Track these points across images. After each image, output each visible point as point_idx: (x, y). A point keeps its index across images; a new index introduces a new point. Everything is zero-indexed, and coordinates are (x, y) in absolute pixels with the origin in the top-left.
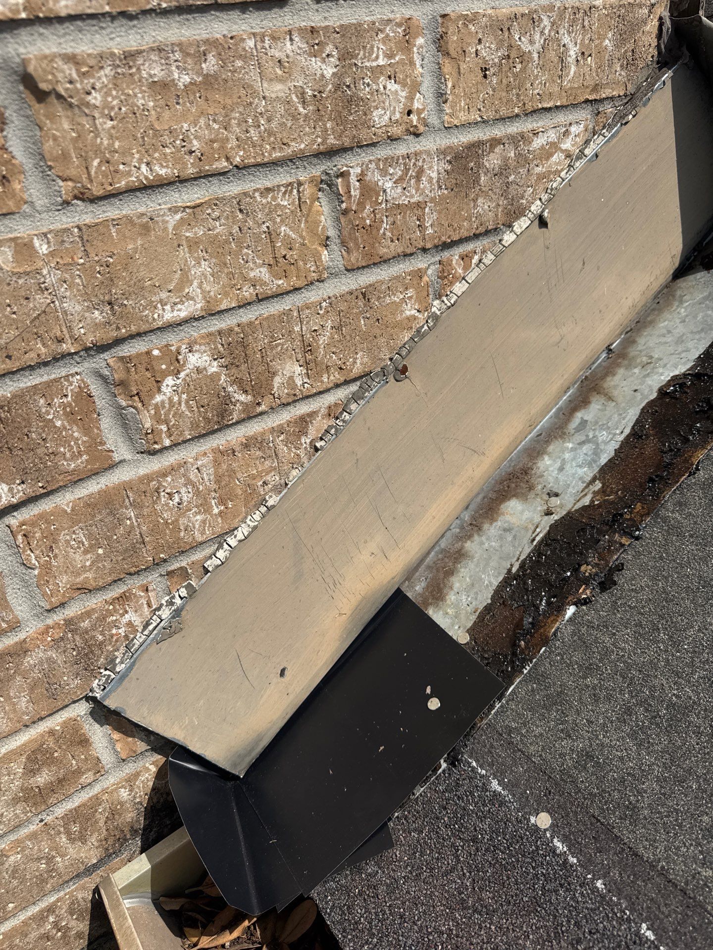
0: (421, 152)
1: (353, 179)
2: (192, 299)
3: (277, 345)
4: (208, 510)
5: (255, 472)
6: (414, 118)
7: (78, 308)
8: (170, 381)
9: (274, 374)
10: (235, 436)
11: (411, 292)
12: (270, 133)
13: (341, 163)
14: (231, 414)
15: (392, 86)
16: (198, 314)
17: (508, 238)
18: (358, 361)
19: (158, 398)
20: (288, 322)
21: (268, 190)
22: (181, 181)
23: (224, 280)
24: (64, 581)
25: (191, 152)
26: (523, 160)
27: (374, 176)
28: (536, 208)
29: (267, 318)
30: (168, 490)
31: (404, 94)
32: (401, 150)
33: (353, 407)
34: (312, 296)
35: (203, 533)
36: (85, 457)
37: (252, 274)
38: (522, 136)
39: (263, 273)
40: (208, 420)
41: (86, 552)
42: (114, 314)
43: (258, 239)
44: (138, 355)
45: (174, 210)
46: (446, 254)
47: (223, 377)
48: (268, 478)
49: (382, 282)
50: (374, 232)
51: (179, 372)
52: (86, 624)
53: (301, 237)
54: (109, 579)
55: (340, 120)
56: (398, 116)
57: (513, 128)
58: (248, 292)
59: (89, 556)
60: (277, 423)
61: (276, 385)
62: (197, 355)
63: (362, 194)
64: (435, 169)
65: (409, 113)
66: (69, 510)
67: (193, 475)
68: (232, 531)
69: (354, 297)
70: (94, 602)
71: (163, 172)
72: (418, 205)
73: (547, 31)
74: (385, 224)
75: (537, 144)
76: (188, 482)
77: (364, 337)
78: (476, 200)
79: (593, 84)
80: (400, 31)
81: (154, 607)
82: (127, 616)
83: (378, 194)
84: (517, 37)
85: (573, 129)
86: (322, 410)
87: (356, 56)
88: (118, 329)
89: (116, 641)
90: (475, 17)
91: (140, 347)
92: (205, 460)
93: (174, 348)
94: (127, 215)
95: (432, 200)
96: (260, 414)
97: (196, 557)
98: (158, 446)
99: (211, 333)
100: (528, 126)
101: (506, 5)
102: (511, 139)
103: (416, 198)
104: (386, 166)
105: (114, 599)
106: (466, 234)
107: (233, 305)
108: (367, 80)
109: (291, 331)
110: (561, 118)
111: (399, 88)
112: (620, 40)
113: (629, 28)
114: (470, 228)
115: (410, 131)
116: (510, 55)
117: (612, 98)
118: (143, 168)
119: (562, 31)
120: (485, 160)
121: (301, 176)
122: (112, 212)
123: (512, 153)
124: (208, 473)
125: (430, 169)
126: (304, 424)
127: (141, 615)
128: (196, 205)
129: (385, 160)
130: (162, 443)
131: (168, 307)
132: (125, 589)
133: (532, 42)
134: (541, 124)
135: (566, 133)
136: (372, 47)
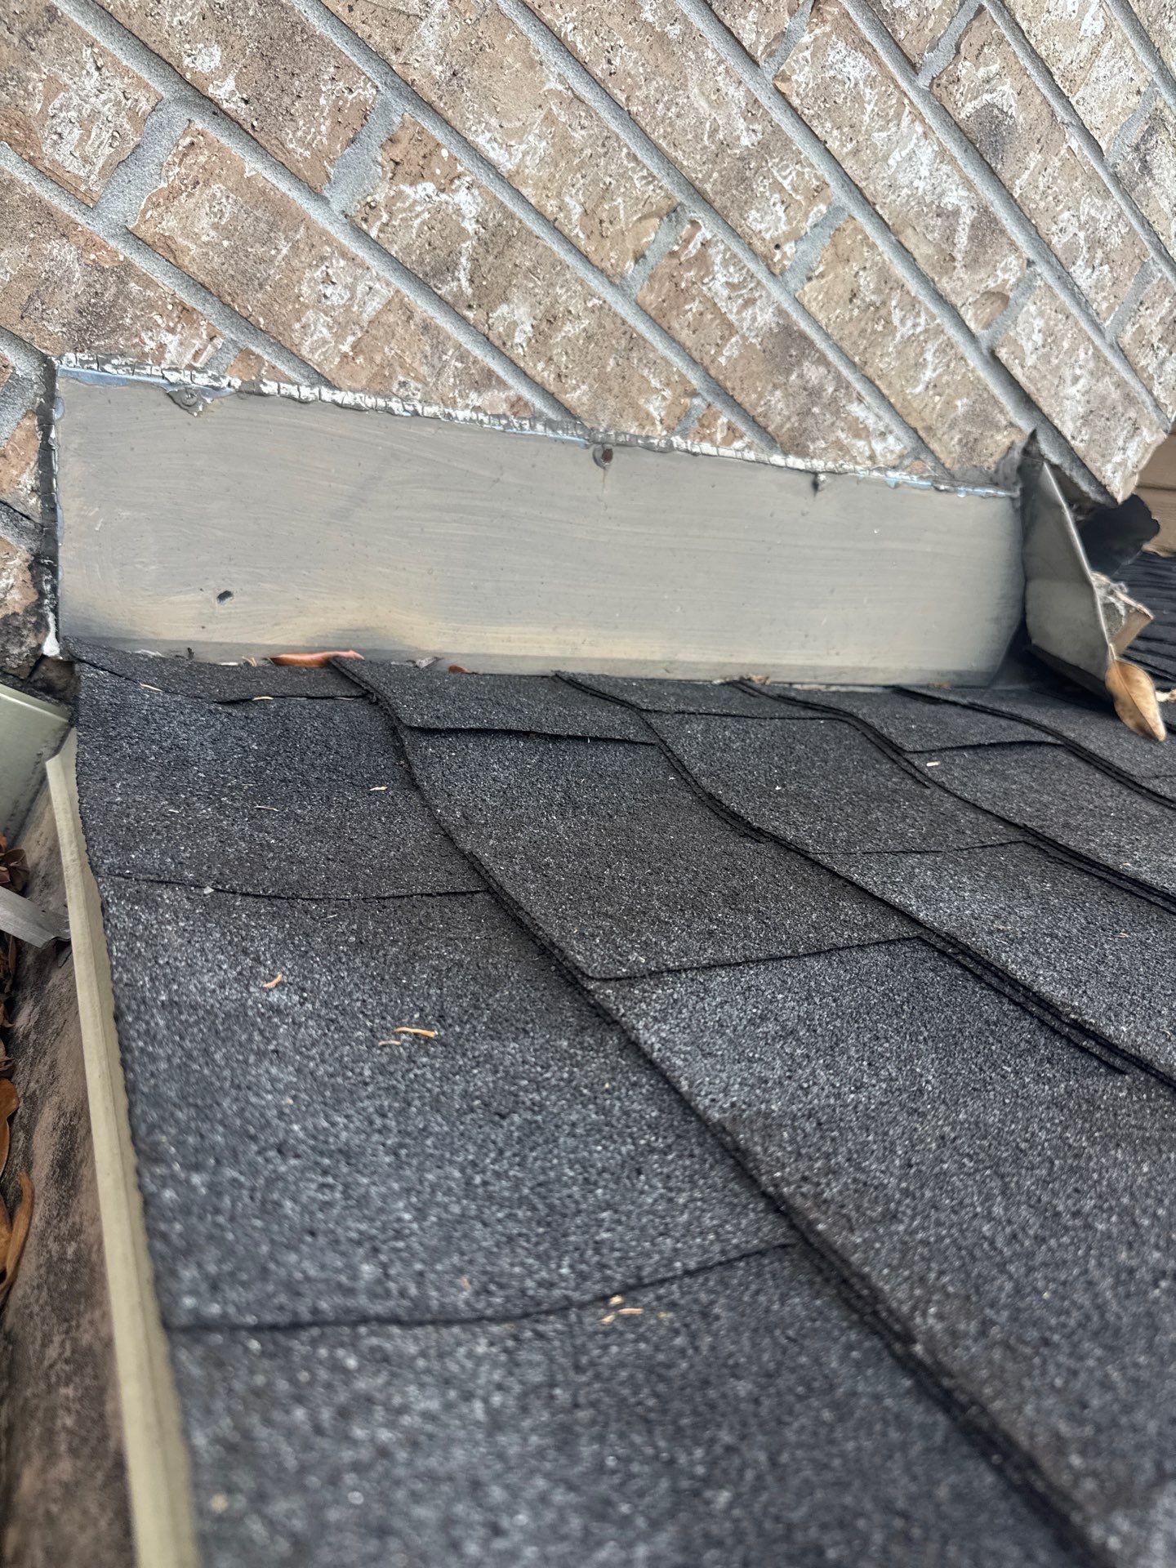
0: (763, 287)
1: (699, 238)
2: (510, 154)
3: (531, 280)
4: (340, 338)
5: (408, 361)
6: (778, 255)
7: (432, 45)
8: (430, 187)
9: (507, 300)
10: (424, 308)
11: (667, 393)
12: (671, 124)
13: (699, 215)
14: (444, 282)
15: (780, 209)
16: (503, 170)
17: (778, 459)
18: (578, 392)
19: (407, 189)
20: (558, 274)
21: (635, 158)
22: (583, 67)
23: (544, 174)
24: (170, 224)
25: (609, 62)
26: (834, 406)
27: (716, 256)
28: (818, 464)
29: (545, 247)
30: (330, 271)
31: (784, 228)
32: (752, 266)
33: (540, 427)
34: (595, 282)
35: (312, 351)
36: (307, 154)
37: (567, 199)
38: (848, 386)
39: (576, 211)
40: (421, 262)
41: (215, 226)
42: (448, 83)
43: (595, 182)
44: (432, 138)
45: (561, 78)
46: (718, 406)
47: (468, 243)
48: (413, 384)
49: (655, 350)
50: (682, 299)
51: (443, 191)
52: (134, 287)
54: (202, 277)
55: (725, 180)
56: (768, 237)
57: (845, 372)
58: (551, 207)
59: (213, 233)
60: (468, 347)
61: (498, 312)
62: (469, 198)
63: (696, 258)
64: (765, 317)
65: (777, 247)
66: (246, 175)
67: (361, 288)
68: (331, 385)
69: (623, 328)
70: (167, 282)
71: (580, 46)
72: (730, 325)
73: (919, 329)
74: (695, 306)
75: (856, 409)
76: (352, 288)
77: (602, 378)
78: (775, 387)
79: (929, 422)
80: (815, 183)
81: (197, 365)
82: (170, 337)
83: (707, 274)
84: (894, 303)
85: (891, 439)
86: (512, 393)
87: (772, 157)
88: (440, 98)
89: (134, 346)
90: (873, 247)
91: (438, 134)
92: (384, 291)
93: (460, 169)
94: (528, 39)
95: (743, 337)
96: (464, 318)
97: (282, 367)
98: (365, 226)
99: (495, 198)
100: (858, 386)
101: (900, 270)
102: (838, 377)
103: (732, 317)
104: (731, 260)
105: (181, 303)
106: (747, 406)
107: (533, 201)
108: (766, 182)
109: (552, 285)
110: (887, 418)
111: (784, 218)
112: (973, 416)
113: (982, 416)
114: (755, 406)
115: (766, 260)
116: (878, 310)
117: (937, 459)
118: (570, 26)
119: (929, 346)
120: (806, 363)
121: (665, 182)
122: (522, 23)
123: (830, 390)
124: (374, 306)
125: (761, 309)
126: (487, 380)
127: (180, 354)
128: (577, 97)
129: (734, 256)
130: (370, 227)
131: (488, 135)
132: (200, 308)
133: (903, 321)
134: (868, 397)
135: (883, 435)
136: (787, 166)
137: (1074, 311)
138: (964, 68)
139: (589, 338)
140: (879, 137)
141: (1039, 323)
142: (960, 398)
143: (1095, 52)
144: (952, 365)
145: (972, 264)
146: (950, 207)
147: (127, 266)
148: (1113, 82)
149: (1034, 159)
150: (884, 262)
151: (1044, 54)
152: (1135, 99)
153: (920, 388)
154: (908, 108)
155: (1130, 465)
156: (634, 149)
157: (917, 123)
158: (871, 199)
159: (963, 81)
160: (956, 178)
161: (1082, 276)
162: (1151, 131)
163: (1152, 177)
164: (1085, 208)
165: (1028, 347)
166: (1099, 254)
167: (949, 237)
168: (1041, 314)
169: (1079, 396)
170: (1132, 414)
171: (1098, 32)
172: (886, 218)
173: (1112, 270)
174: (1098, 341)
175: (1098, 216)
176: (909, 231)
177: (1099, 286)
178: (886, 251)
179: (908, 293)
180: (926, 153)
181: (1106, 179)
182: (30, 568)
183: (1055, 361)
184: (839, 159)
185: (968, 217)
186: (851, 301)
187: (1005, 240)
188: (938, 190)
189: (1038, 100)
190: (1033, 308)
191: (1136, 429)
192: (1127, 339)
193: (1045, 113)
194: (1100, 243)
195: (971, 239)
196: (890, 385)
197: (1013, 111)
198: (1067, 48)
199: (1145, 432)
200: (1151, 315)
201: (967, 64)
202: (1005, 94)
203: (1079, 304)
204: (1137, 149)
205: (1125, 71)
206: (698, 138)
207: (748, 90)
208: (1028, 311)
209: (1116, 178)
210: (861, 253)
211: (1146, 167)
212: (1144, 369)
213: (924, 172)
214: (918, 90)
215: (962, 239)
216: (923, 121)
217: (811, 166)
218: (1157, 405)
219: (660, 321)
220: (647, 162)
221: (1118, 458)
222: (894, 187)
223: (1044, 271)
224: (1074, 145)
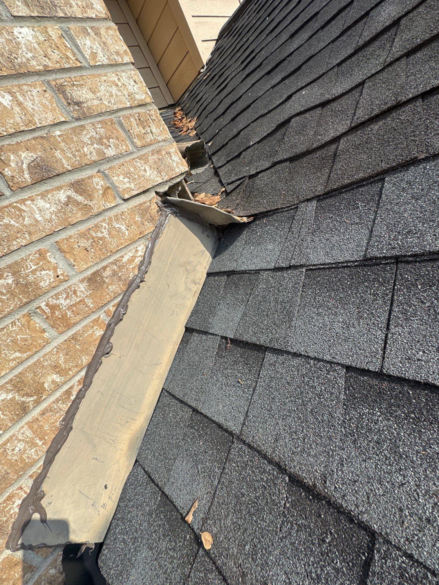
0: (71, 286)
1: (44, 307)
3: (39, 374)
4: (36, 445)
5: (53, 420)
6: (61, 277)
9: (43, 383)
10: (35, 413)
11: (95, 328)
13: (35, 305)
14: (29, 407)
15: (43, 272)
18: (84, 360)
20: (40, 364)
21: (3, 329)
26: (121, 267)
27: (53, 302)
29: (28, 367)
30: (11, 449)
31: (51, 272)
32: (62, 288)
34: (47, 349)
37: (11, 358)
38: (116, 260)
39: (18, 354)
40: (17, 415)
47: (17, 397)
49: (79, 331)
50: (65, 318)
53: (29, 335)
55: (25, 293)
56: (52, 280)
57: (111, 260)
58: (13, 364)
60: (55, 398)
61: (46, 387)
63: (51, 310)
64: (82, 287)
65: (58, 276)
67: (21, 437)
69: (68, 341)
72: (81, 301)
73: (107, 227)
74: (69, 313)
75: (125, 260)
76: (20, 440)
77: (81, 351)
78: (107, 288)
79: (138, 232)
80: (37, 255)
82: (16, 503)
83: (59, 306)
84: (94, 234)
85: (139, 248)
87: (21, 271)
90: (71, 237)
92: (24, 429)
95: (86, 297)
96: (44, 399)
97: (40, 464)
100: (118, 256)
101: (83, 228)
102: (112, 263)
103: (78, 300)
104: (57, 296)
105: (5, 501)
106: (109, 299)
107: (8, 371)
109: (43, 366)
110: (131, 247)
111: (47, 272)
112: (143, 216)
113: (143, 211)
114: (111, 297)
115: (61, 282)
116: (95, 241)
119: (114, 224)
120: (104, 274)
123: (115, 267)
124: (29, 433)
125: (79, 288)
126: (69, 392)
129: (55, 295)
133: (102, 233)
134: (123, 253)
135: (137, 251)
136: (27, 265)
137: (122, 160)
138: (8, 173)
139: (67, 354)
140: (27, 221)
141: (121, 178)
142: (135, 218)
143: (20, 104)
144: (123, 217)
145: (90, 197)
146: (66, 200)
148: (36, 102)
149: (58, 154)
150: (78, 234)
151: (13, 131)
152: (47, 95)
153: (127, 232)
154: (18, 205)
157: (26, 203)
158: (51, 232)
159: (14, 175)
160: (55, 192)
161: (110, 152)
162: (64, 93)
163: (83, 103)
164: (86, 139)
165: (128, 185)
166: (105, 141)
167: (78, 203)
168: (118, 175)
169: (151, 172)
170: (164, 153)
171: (11, 98)
172: (61, 228)
173: (113, 138)
175: (90, 134)
176: (69, 219)
177: (117, 147)
178: (72, 232)
179: (93, 227)
180: (41, 203)
181: (77, 124)
184: (31, 241)
185: (71, 193)
186: (88, 251)
187: (86, 180)
188: (57, 202)
189: (33, 142)
190: (115, 178)
191: (169, 153)
192: (139, 143)
193: (40, 141)
194: (101, 139)
195: (81, 195)
196: (122, 244)
197: (35, 156)
198: (13, 118)
199: (171, 150)
200: (134, 129)
201: (6, 170)
202: (26, 157)
203: (120, 157)
204: (69, 104)
205: (33, 93)
208: (116, 181)
209: (78, 119)
210: (71, 242)
211: (78, 104)
212: (151, 140)
213: (48, 206)
214: (11, 196)
215: (80, 198)
216: (26, 200)
217: (29, 255)
219: (69, 326)
220: (6, 323)
221: (175, 165)
222: (50, 221)
223: (103, 167)
224: (58, 133)
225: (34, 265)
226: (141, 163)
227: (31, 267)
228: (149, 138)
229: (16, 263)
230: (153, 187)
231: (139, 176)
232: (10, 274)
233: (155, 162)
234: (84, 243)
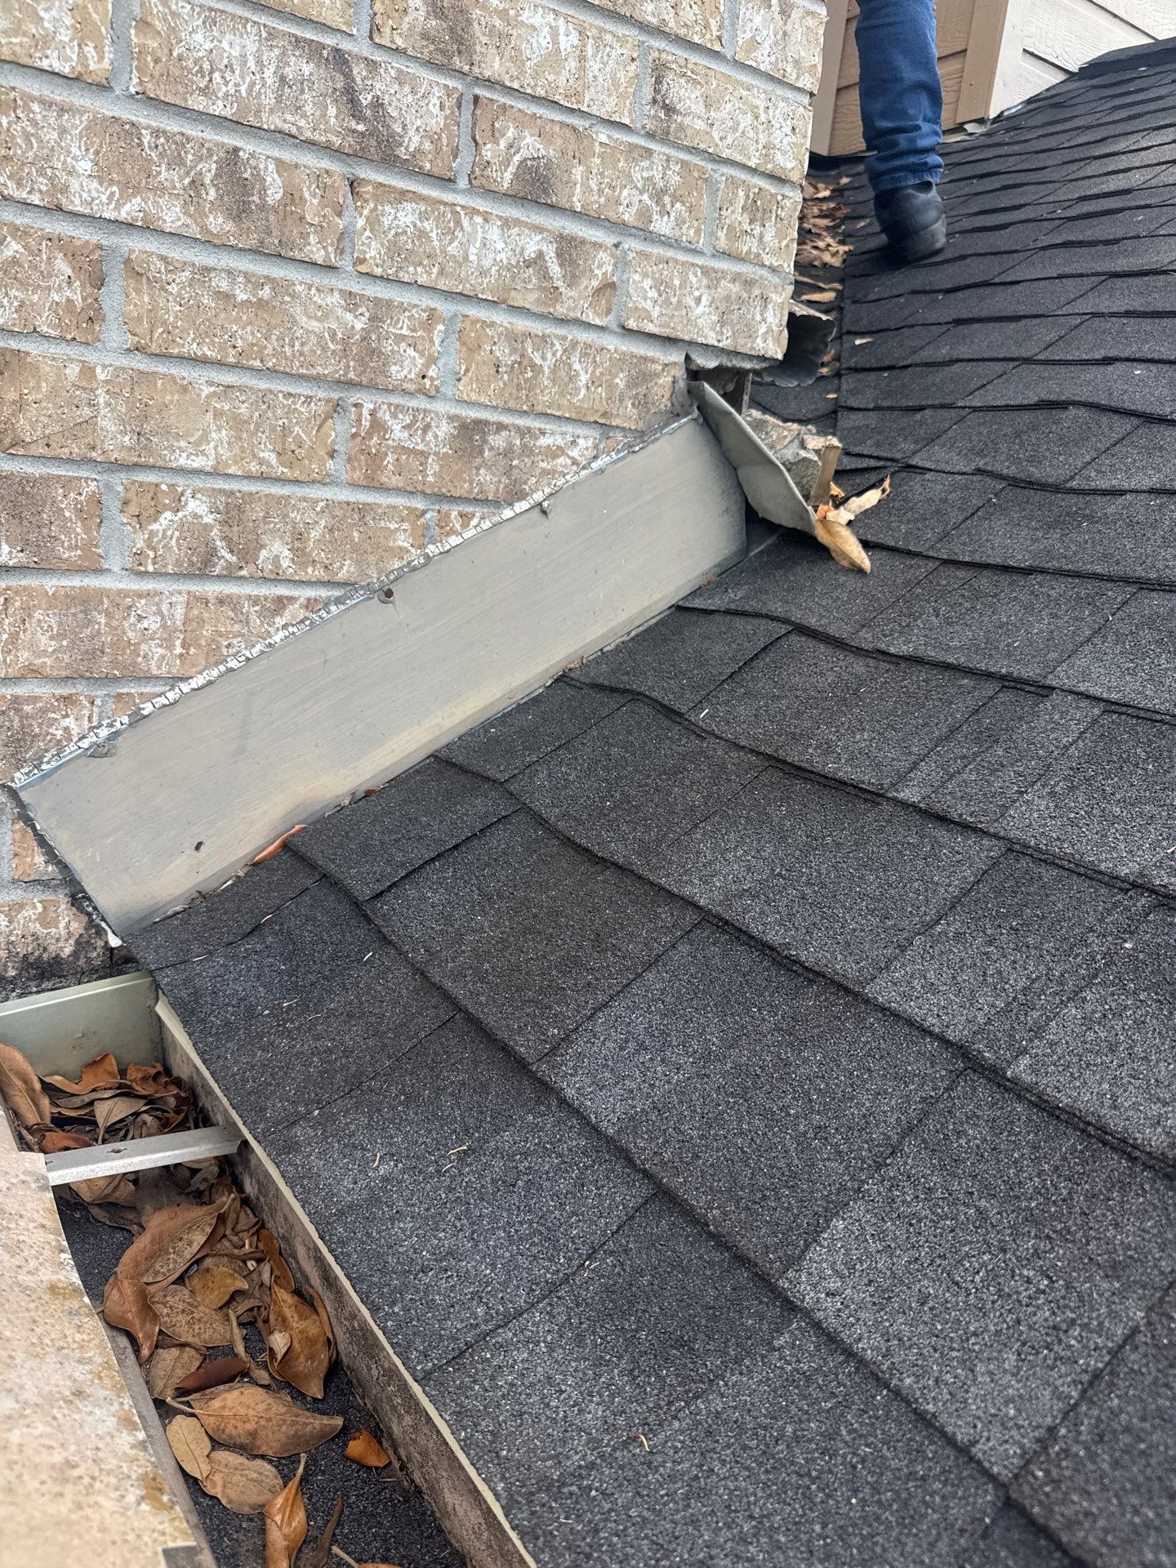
0: (430, 411)
1: (365, 412)
2: (206, 456)
3: (271, 522)
4: (171, 647)
5: (223, 629)
6: (427, 382)
7: (114, 428)
8: (168, 515)
9: (262, 547)
10: (212, 589)
11: (406, 526)
12: (302, 354)
13: (356, 397)
14: (214, 566)
15: (411, 352)
16: (208, 469)
17: (508, 513)
18: (345, 568)
19: (155, 527)
20: (285, 506)
21: (290, 395)
22: (220, 364)
23: (237, 450)
24: (24, 656)
25: (234, 347)
26: (527, 450)
27: (385, 415)
28: (538, 496)
29: (266, 495)
30: (139, 612)
31: (421, 361)
32: (413, 403)
33: (333, 608)
34: (313, 492)
35: (159, 668)
36: (79, 552)
37: (262, 455)
38: (529, 430)
39: (272, 458)
40: (192, 564)
41: (52, 638)
42: (139, 444)
43: (273, 430)
44: (150, 484)
45: (210, 383)
46: (445, 507)
47: (215, 530)
48: (235, 641)
49: (380, 506)
50: (378, 461)
51: (178, 511)
52: (28, 708)
53: (311, 440)
54: (64, 673)
55: (361, 362)
56: (413, 376)
57: (522, 422)
58: (254, 467)
59: (53, 643)
60: (256, 593)
61: (262, 557)
62: (198, 503)
63: (371, 426)
64: (444, 429)
65: (424, 377)
66: (50, 593)
67: (165, 608)
68: (185, 679)
69: (350, 508)
70: (44, 690)
71: (209, 353)
72: (422, 453)
73: (559, 355)
74: (390, 458)
75: (543, 441)
76: (160, 613)
77: (356, 548)
78: (478, 469)
79: (602, 410)
80: (425, 315)
81: (94, 724)
82: (67, 720)
83: (386, 432)
84: (530, 351)
85: (581, 441)
86: (302, 599)
87: (384, 322)
88: (140, 456)
89: (50, 741)
90: (493, 324)
91: (151, 478)
92: (180, 599)
93: (180, 489)
94: (171, 375)
95: (436, 454)
96: (241, 578)
97: (147, 689)
98: (142, 569)
99: (214, 489)
100: (536, 424)
101: (522, 324)
102: (518, 429)
103: (420, 447)
104: (397, 410)
105: (61, 697)
106: (465, 495)
107: (239, 473)
108: (390, 341)
109: (286, 516)
110: (569, 429)
111: (417, 355)
112: (632, 383)
113: (641, 376)
114: (471, 491)
115: (422, 392)
116: (523, 363)
117: (623, 429)
118: (195, 345)
119: (573, 359)
120: (490, 439)
121: (321, 394)
122: (162, 368)
123: (518, 442)
124: (179, 612)
125: (437, 427)
126: (281, 603)
127: (80, 726)
128: (228, 387)
129: (397, 406)
130: (146, 567)
131: (184, 455)
132: (74, 691)
133: (544, 358)
134: (548, 427)
135: (574, 443)
136: (398, 319)
137: (670, 253)
138: (488, 152)
139: (331, 531)
140: (453, 249)
141: (648, 283)
142: (616, 376)
143: (582, 59)
144: (598, 359)
145: (572, 280)
146: (533, 255)
147: (16, 699)
148: (608, 69)
149: (578, 172)
150: (506, 328)
151: (543, 93)
152: (633, 67)
153: (583, 392)
154: (462, 213)
155: (774, 328)
156: (286, 389)
157: (475, 217)
158: (472, 294)
159: (492, 161)
160: (527, 231)
161: (662, 226)
162: (658, 81)
163: (678, 113)
164: (637, 176)
165: (648, 305)
166: (667, 199)
167: (546, 276)
168: (645, 275)
169: (707, 310)
170: (757, 292)
171: (576, 42)
172: (490, 298)
173: (683, 203)
174: (699, 261)
175: (651, 173)
176: (513, 293)
177: (680, 223)
178: (500, 318)
179: (536, 336)
180: (494, 233)
181: (641, 142)
182: (73, 905)
183: (674, 300)
184: (433, 285)
185: (550, 252)
186: (497, 371)
187: (588, 246)
188: (518, 250)
189: (557, 128)
190: (637, 277)
191: (765, 300)
192: (723, 243)
193: (568, 133)
194: (664, 191)
195: (561, 265)
196: (559, 407)
197: (543, 152)
198: (558, 74)
199: (773, 296)
200: (733, 212)
201: (489, 146)
202: (531, 146)
203: (671, 246)
204: (655, 101)
205: (614, 53)
206: (325, 349)
207: (341, 291)
208: (634, 281)
209: (651, 136)
210: (487, 334)
211: (669, 110)
212: (749, 252)
213: (500, 245)
214: (463, 192)
215: (555, 269)
216: (478, 212)
217: (415, 306)
218: (773, 270)
219: (372, 484)
220: (299, 390)
221: (763, 329)
222: (483, 273)
223: (630, 244)
224: (603, 138)
225: (409, 328)
226: (700, 281)
227: (401, 328)
228: (748, 246)
229: (389, 303)
230: (691, 343)
231: (679, 302)
232: (367, 315)
233: (728, 298)
234: (503, 352)
